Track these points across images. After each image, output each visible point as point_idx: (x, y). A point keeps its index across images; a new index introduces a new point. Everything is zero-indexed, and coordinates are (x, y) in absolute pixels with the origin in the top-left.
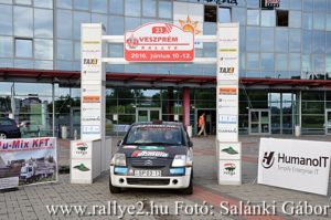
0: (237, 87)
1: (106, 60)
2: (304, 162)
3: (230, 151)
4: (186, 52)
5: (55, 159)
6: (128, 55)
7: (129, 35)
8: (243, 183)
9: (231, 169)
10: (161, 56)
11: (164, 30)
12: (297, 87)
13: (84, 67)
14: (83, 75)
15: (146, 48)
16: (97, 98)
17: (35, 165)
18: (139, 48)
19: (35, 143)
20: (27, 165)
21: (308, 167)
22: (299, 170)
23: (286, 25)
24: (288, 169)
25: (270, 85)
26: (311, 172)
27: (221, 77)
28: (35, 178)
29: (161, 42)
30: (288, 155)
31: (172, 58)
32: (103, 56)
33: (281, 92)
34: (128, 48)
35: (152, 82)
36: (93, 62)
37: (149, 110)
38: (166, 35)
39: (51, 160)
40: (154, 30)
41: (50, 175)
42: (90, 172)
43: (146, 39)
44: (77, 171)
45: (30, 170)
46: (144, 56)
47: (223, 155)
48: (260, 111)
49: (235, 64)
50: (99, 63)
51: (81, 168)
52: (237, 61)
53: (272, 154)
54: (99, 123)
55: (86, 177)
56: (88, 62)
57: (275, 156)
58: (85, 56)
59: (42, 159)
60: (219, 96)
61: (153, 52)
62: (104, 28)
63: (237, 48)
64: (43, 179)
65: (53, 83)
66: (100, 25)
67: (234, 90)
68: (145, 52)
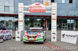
1: (24, 12)
2: (72, 36)
3: (54, 34)
4: (44, 10)
5: (12, 35)
6: (30, 11)
7: (30, 6)
8: (57, 41)
9: (54, 38)
10: (38, 11)
12: (74, 18)
13: (19, 14)
14: (19, 15)
15: (34, 9)
16: (22, 21)
17: (7, 36)
18: (32, 9)
19: (7, 31)
20: (5, 37)
21: (73, 37)
22: (71, 38)
23: (72, 3)
24: (68, 38)
26: (73, 39)
28: (7, 40)
29: (38, 7)
30: (68, 35)
31: (40, 11)
32: (24, 11)
33: (70, 19)
34: (30, 9)
35: (38, 17)
37: (37, 24)
38: (39, 6)
39: (11, 35)
40: (36, 4)
41: (10, 39)
42: (20, 38)
43: (34, 7)
44: (17, 38)
46: (34, 11)
47: (52, 35)
48: (65, 24)
49: (56, 13)
50: (23, 12)
51: (18, 37)
52: (56, 12)
53: (64, 34)
54: (23, 27)
55: (19, 40)
56: (20, 12)
57: (65, 35)
58: (19, 11)
59: (9, 35)
60: (52, 21)
61: (36, 10)
62: (24, 4)
63: (56, 9)
64: (9, 40)
65: (14, 17)
66: (23, 3)
67: (55, 19)
68: (34, 10)
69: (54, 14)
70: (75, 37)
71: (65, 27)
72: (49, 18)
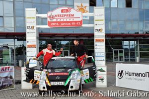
0: (104, 38)
2: (138, 75)
4: (78, 22)
5: (13, 77)
6: (49, 24)
7: (49, 14)
8: (108, 86)
9: (102, 79)
10: (66, 24)
11: (67, 11)
12: (137, 38)
13: (28, 30)
14: (27, 35)
15: (59, 20)
17: (2, 80)
18: (55, 20)
21: (140, 77)
22: (136, 79)
23: (131, 7)
24: (130, 79)
25: (123, 37)
26: (141, 80)
27: (96, 34)
28: (3, 87)
29: (66, 17)
30: (130, 72)
31: (71, 25)
32: (37, 25)
33: (129, 40)
34: (49, 20)
35: (64, 37)
36: (32, 27)
38: (68, 13)
39: (11, 77)
40: (62, 11)
41: (11, 85)
43: (58, 15)
44: (25, 82)
46: (57, 24)
48: (119, 50)
49: (103, 27)
50: (35, 28)
56: (29, 28)
57: (124, 72)
58: (27, 24)
59: (7, 77)
60: (95, 43)
61: (62, 22)
62: (37, 10)
63: (104, 19)
64: (8, 87)
65: (14, 39)
66: (35, 9)
67: (103, 40)
69: (100, 30)
70: (145, 76)
71: (119, 56)
72: (87, 38)
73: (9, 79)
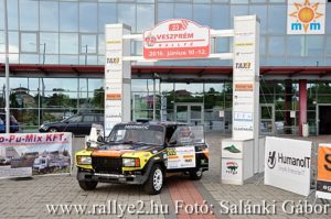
2: (295, 162)
3: (232, 149)
5: (70, 153)
9: (233, 168)
11: (180, 27)
15: (163, 46)
19: (49, 138)
20: (41, 157)
24: (285, 169)
26: (299, 173)
30: (284, 155)
36: (115, 61)
39: (65, 154)
41: (64, 167)
45: (43, 162)
50: (120, 62)
53: (274, 153)
56: (111, 61)
57: (276, 156)
58: (108, 55)
59: (57, 152)
60: (235, 93)
64: (57, 171)
65: (154, 79)
68: (162, 50)
69: (245, 66)
73: (61, 156)
